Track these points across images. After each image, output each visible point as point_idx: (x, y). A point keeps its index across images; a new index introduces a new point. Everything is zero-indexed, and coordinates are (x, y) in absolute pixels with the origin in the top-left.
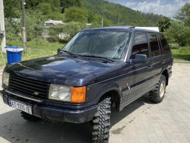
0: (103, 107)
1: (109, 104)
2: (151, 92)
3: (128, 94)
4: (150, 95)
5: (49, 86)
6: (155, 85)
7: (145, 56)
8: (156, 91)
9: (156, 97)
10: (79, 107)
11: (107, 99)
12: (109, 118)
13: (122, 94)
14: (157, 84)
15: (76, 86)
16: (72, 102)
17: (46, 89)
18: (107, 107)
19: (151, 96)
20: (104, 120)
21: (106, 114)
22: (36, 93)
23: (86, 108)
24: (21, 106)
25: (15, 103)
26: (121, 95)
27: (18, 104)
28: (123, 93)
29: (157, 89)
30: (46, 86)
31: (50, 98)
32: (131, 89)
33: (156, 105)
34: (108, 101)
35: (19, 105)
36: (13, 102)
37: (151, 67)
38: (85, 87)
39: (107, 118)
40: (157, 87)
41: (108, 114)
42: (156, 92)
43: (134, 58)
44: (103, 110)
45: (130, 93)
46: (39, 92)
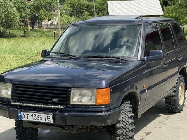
0: (125, 110)
1: (130, 108)
2: (167, 98)
3: (145, 97)
4: (166, 103)
5: (70, 91)
6: (172, 88)
7: (161, 51)
8: (173, 96)
9: (174, 105)
10: (104, 109)
11: (126, 102)
12: (133, 121)
13: (140, 97)
14: (174, 87)
15: (100, 87)
16: (97, 104)
17: (66, 94)
18: (129, 111)
19: (168, 104)
20: (128, 123)
21: (129, 117)
22: (55, 100)
23: (111, 110)
24: (37, 116)
25: (27, 114)
26: (139, 99)
27: (32, 115)
28: (142, 95)
29: (174, 94)
30: (66, 91)
31: (72, 103)
32: (148, 91)
33: (175, 115)
34: (128, 104)
35: (34, 116)
36: (25, 113)
37: (167, 65)
38: (109, 88)
39: (131, 121)
40: (175, 91)
41: (131, 117)
42: (174, 98)
43: (149, 56)
44: (125, 113)
45: (147, 96)
46: (59, 99)
